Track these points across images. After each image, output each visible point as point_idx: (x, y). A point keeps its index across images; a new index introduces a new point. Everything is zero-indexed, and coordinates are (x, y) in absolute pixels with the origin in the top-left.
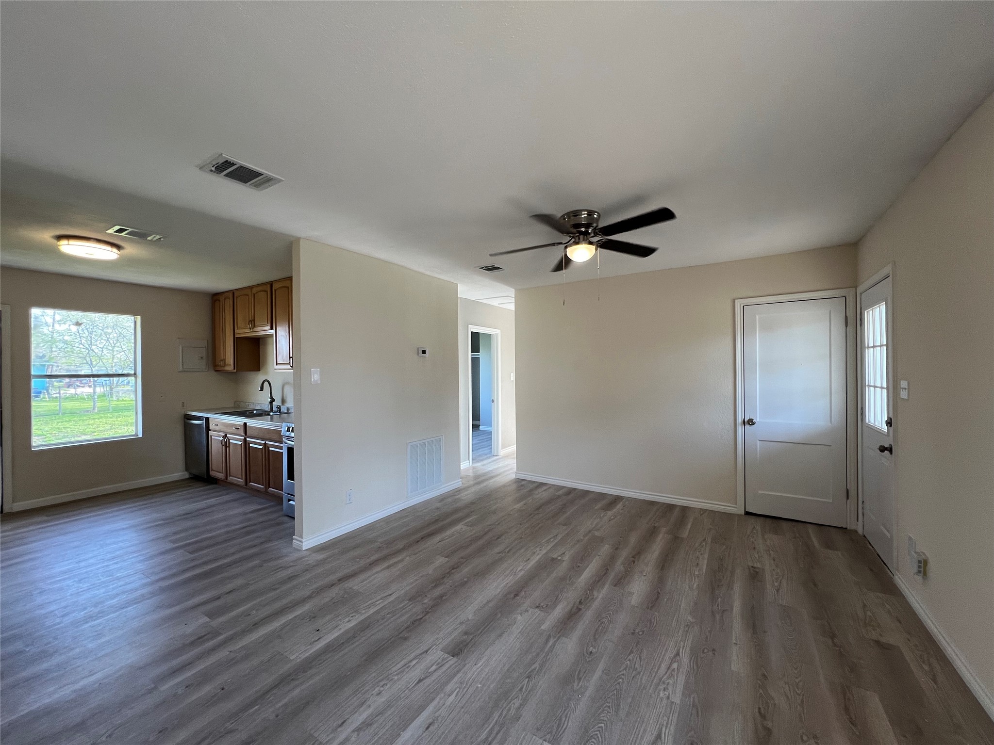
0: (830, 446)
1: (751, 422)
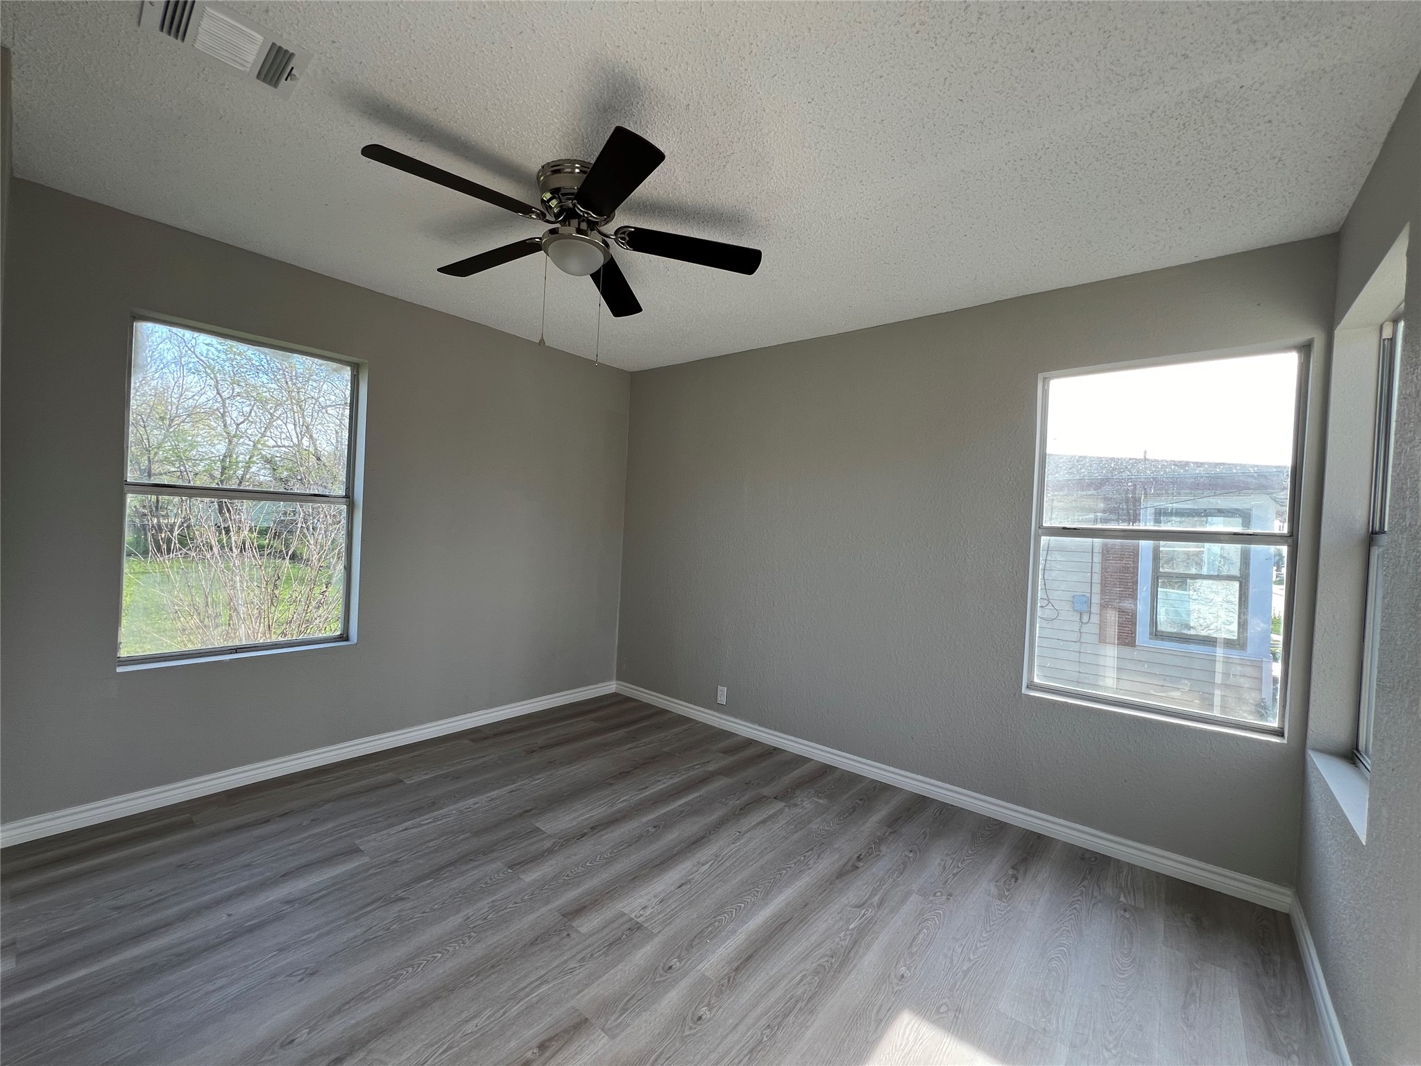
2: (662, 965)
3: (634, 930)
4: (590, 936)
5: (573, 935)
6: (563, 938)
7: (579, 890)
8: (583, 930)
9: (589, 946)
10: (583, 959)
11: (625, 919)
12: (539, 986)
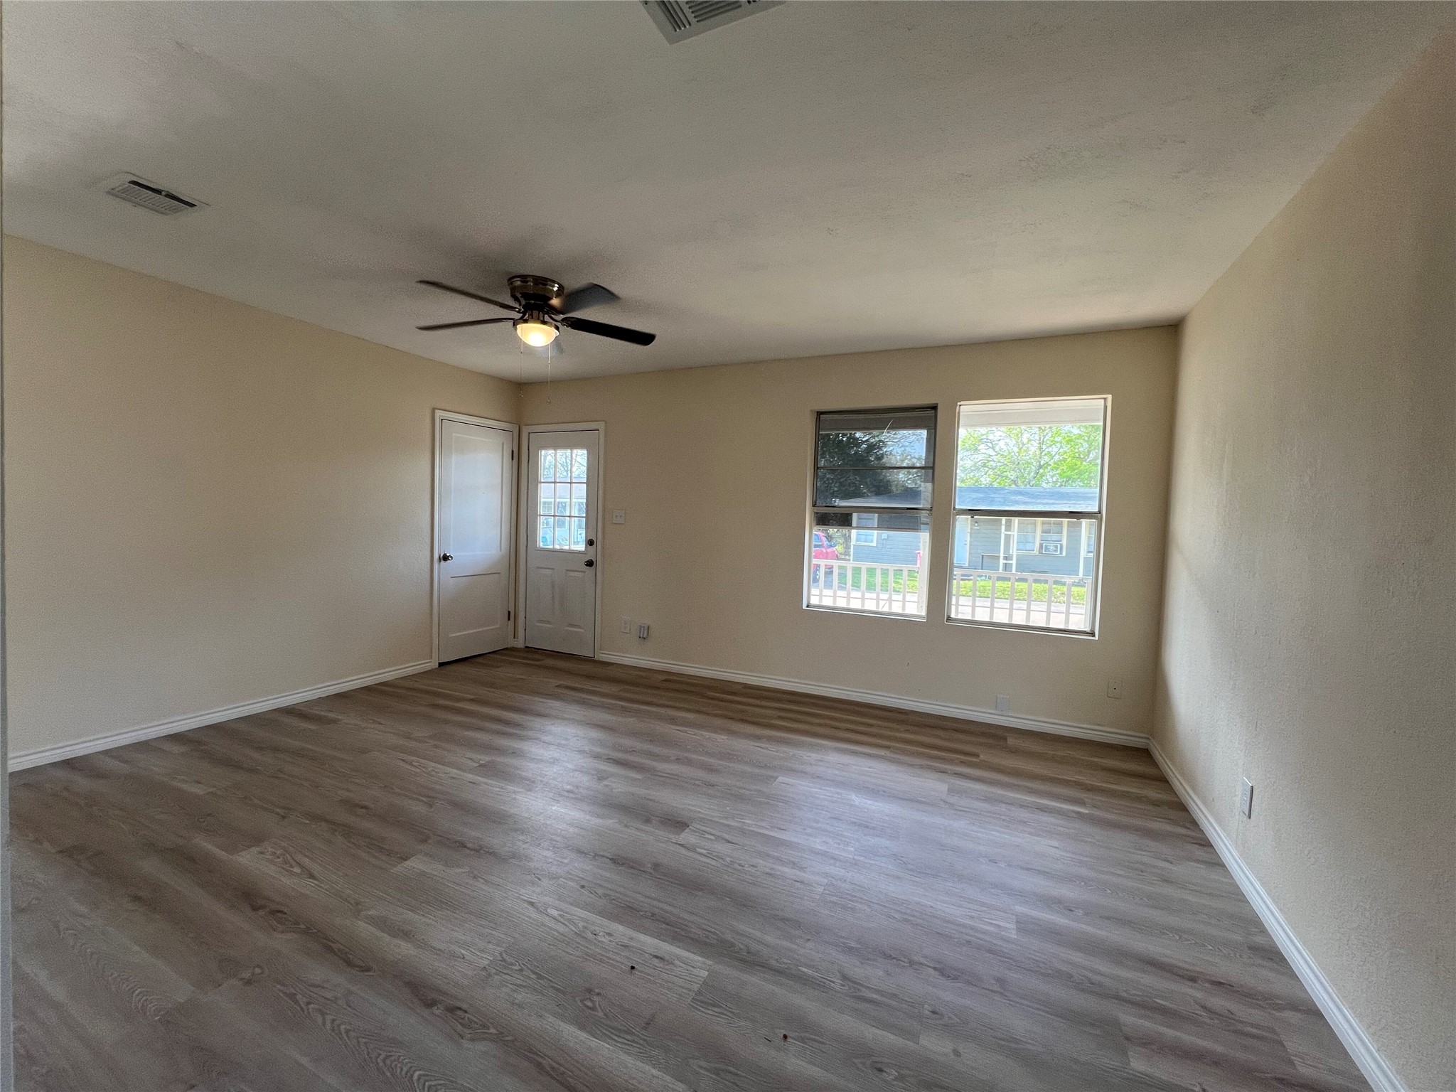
0: (499, 573)
1: (445, 558)
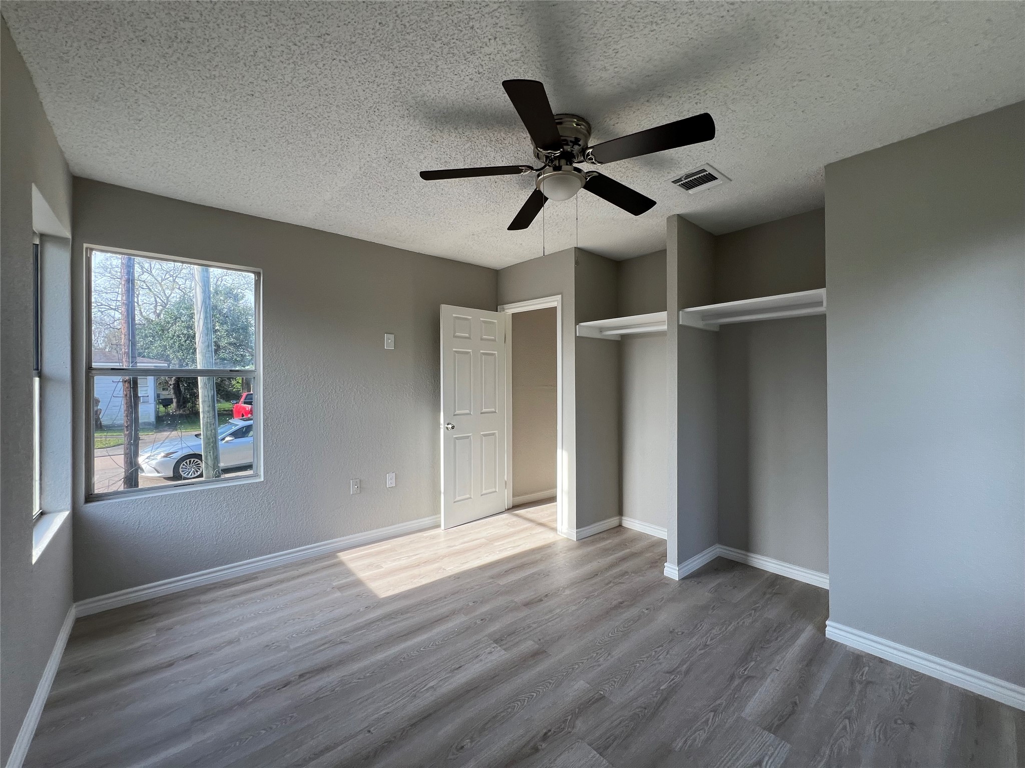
2: (486, 622)
3: (499, 640)
4: (526, 639)
5: (536, 640)
6: (543, 638)
7: (538, 669)
8: (530, 643)
9: (525, 633)
10: (529, 627)
11: (504, 647)
12: (549, 618)
